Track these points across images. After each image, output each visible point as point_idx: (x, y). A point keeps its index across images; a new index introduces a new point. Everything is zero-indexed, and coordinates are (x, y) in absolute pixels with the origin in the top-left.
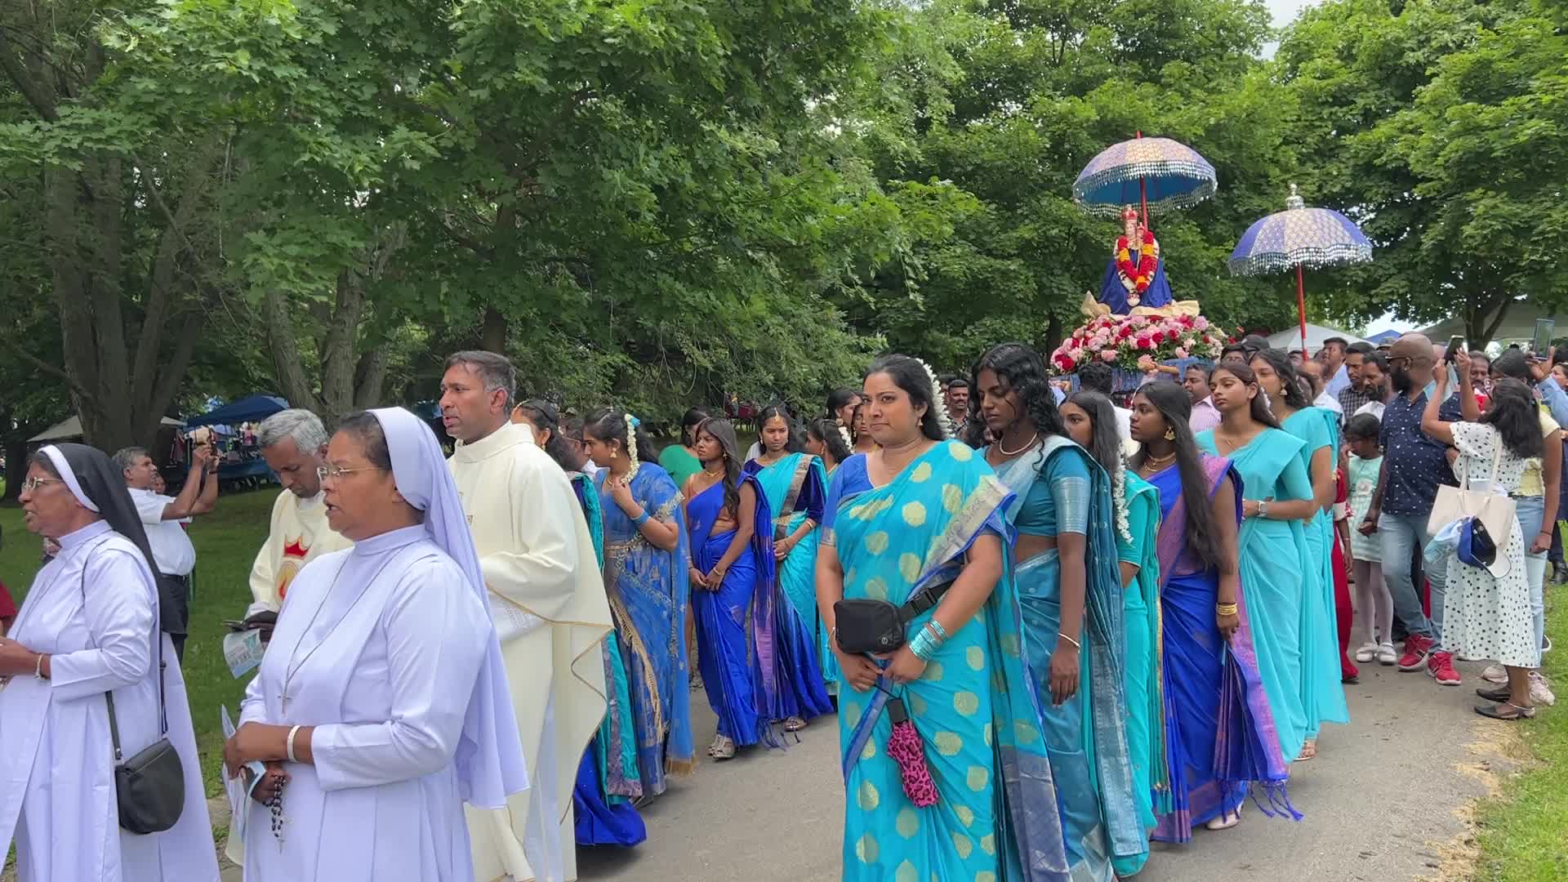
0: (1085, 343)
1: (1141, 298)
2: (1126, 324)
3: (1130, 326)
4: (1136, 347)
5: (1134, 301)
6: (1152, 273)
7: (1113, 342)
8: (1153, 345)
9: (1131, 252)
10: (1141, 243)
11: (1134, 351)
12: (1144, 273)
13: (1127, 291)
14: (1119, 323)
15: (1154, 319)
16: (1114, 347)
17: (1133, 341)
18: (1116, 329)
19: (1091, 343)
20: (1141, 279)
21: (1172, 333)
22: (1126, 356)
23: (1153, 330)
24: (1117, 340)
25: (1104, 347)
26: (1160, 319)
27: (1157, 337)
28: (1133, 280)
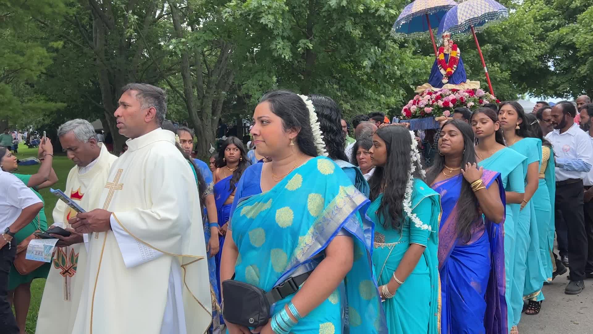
0: (418, 104)
1: (449, 79)
2: (439, 93)
3: (441, 95)
4: (442, 106)
5: (445, 81)
6: (455, 66)
7: (431, 102)
8: (451, 105)
9: (445, 55)
10: (450, 50)
11: (441, 108)
12: (451, 66)
13: (442, 75)
14: (436, 93)
15: (454, 91)
16: (432, 106)
17: (440, 103)
18: (434, 96)
19: (420, 103)
20: (449, 70)
21: (462, 98)
22: (436, 111)
23: (452, 97)
24: (433, 102)
25: (427, 106)
26: (457, 91)
27: (453, 101)
28: (445, 70)
